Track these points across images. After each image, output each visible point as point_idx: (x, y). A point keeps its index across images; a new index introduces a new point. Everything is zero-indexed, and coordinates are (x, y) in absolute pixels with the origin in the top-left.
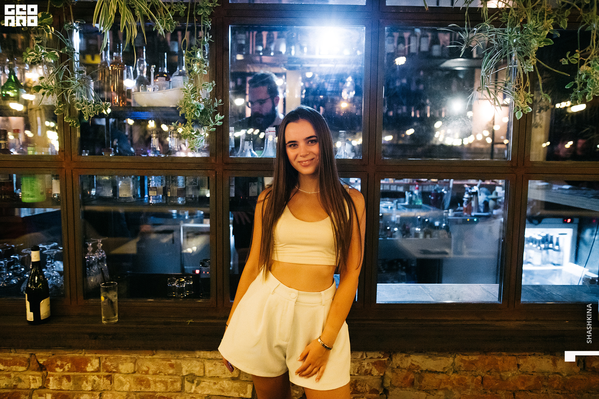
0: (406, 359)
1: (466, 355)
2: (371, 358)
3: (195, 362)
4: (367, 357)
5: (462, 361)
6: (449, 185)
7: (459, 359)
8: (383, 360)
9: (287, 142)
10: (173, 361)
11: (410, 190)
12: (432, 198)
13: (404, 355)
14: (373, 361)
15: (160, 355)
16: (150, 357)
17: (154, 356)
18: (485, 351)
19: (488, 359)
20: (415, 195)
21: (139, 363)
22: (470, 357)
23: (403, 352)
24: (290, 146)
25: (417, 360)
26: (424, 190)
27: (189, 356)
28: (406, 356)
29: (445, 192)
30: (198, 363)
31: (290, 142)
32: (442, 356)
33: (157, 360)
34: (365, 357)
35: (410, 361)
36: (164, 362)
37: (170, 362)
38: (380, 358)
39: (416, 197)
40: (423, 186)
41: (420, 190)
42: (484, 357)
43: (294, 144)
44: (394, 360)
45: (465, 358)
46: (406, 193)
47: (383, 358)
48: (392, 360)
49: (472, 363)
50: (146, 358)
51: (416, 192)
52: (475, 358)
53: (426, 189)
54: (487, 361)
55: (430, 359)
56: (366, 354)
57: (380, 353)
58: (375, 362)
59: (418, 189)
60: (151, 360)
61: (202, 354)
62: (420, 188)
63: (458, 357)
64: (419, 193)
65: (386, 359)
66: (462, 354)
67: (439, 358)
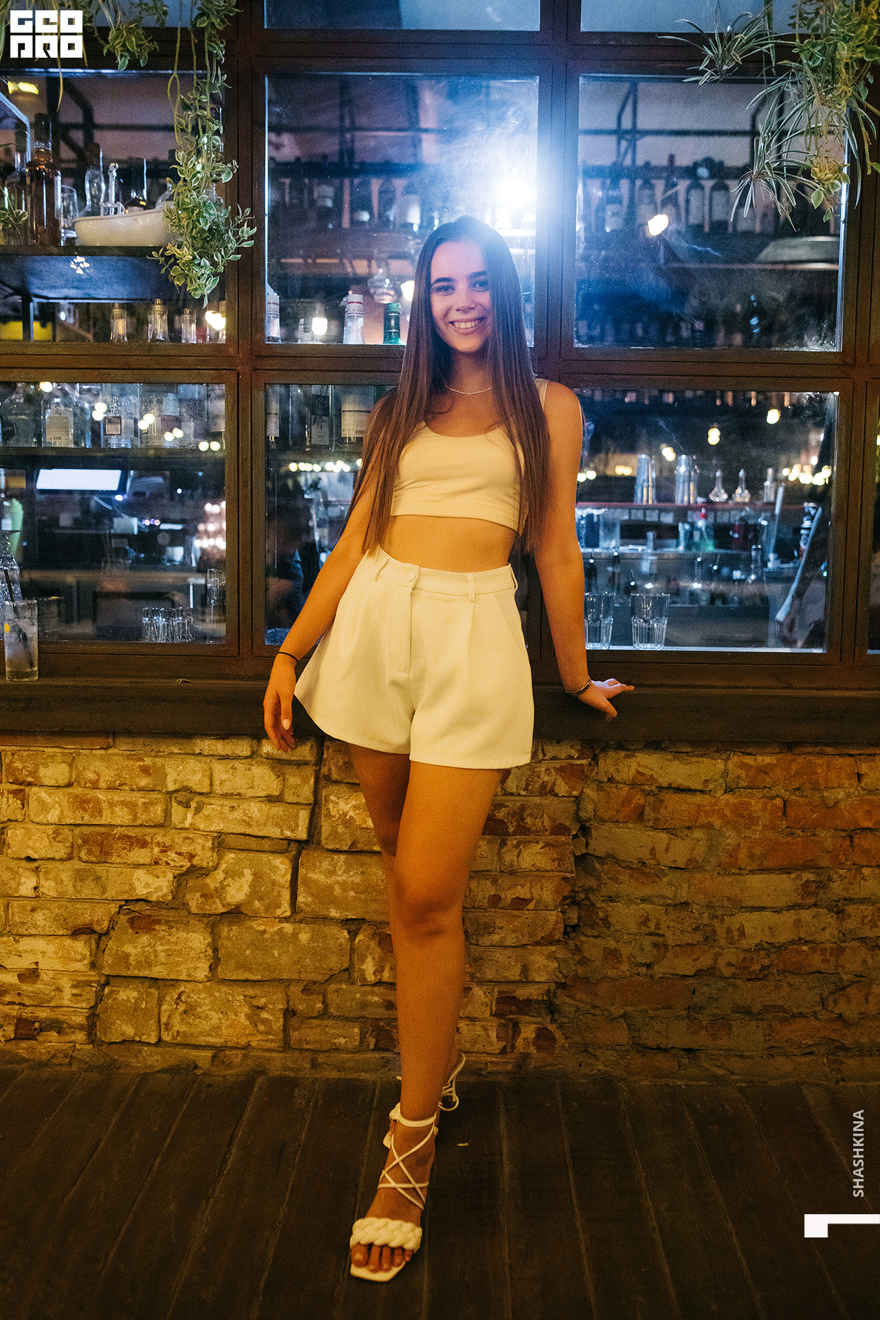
0: (627, 762)
1: (749, 754)
2: (554, 758)
3: (192, 763)
4: (545, 755)
5: (743, 766)
6: (774, 510)
7: (734, 764)
8: (579, 762)
9: (433, 280)
10: (148, 761)
11: (689, 520)
12: (736, 536)
13: (623, 753)
14: (557, 764)
15: (123, 746)
16: (103, 752)
17: (111, 751)
18: (789, 746)
19: (797, 762)
20: (700, 529)
21: (80, 764)
22: (760, 759)
23: (620, 746)
24: (439, 289)
25: (649, 763)
26: (719, 520)
27: (180, 749)
28: (625, 757)
29: (764, 523)
30: (199, 765)
31: (438, 280)
32: (702, 756)
33: (117, 758)
34: (541, 756)
35: (634, 765)
36: (130, 763)
37: (142, 763)
38: (571, 757)
39: (702, 536)
40: (715, 511)
41: (711, 520)
42: (789, 757)
43: (447, 286)
44: (601, 762)
45: (748, 760)
46: (680, 525)
47: (578, 758)
48: (597, 766)
49: (764, 770)
50: (95, 755)
51: (701, 523)
52: (768, 760)
53: (724, 518)
54: (794, 767)
55: (677, 762)
56: (543, 749)
57: (572, 747)
58: (562, 767)
59: (705, 517)
60: (102, 758)
61: (206, 745)
62: (711, 515)
63: (735, 758)
64: (707, 527)
65: (584, 762)
66: (742, 753)
67: (694, 759)
